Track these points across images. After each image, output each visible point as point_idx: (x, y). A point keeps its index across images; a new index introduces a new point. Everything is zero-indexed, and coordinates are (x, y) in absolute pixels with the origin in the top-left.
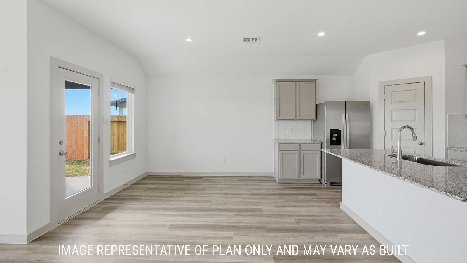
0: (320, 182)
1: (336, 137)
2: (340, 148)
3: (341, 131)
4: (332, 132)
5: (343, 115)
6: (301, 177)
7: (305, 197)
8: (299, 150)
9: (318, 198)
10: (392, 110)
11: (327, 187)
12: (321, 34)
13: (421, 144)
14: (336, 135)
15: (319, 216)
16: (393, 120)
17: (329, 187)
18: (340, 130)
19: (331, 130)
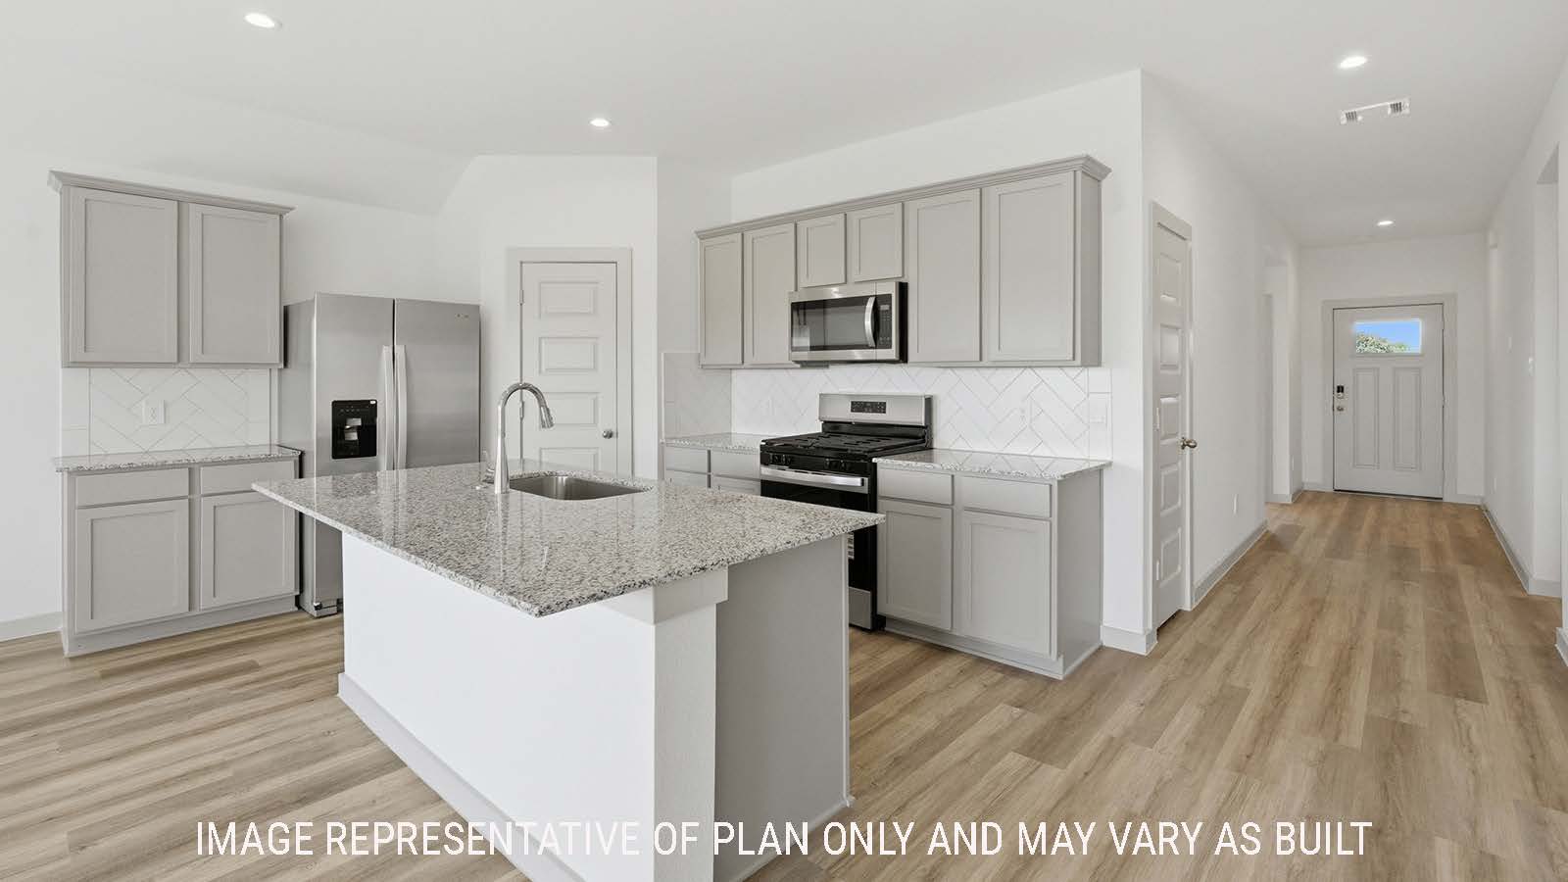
0: (296, 609)
1: (359, 429)
2: (375, 468)
3: (376, 404)
4: (342, 410)
5: (387, 351)
6: (205, 602)
7: (193, 691)
8: (191, 491)
9: (257, 681)
10: (540, 339)
11: (321, 620)
13: (609, 435)
14: (358, 422)
15: (223, 765)
16: (543, 369)
17: (332, 617)
18: (373, 402)
19: (335, 404)
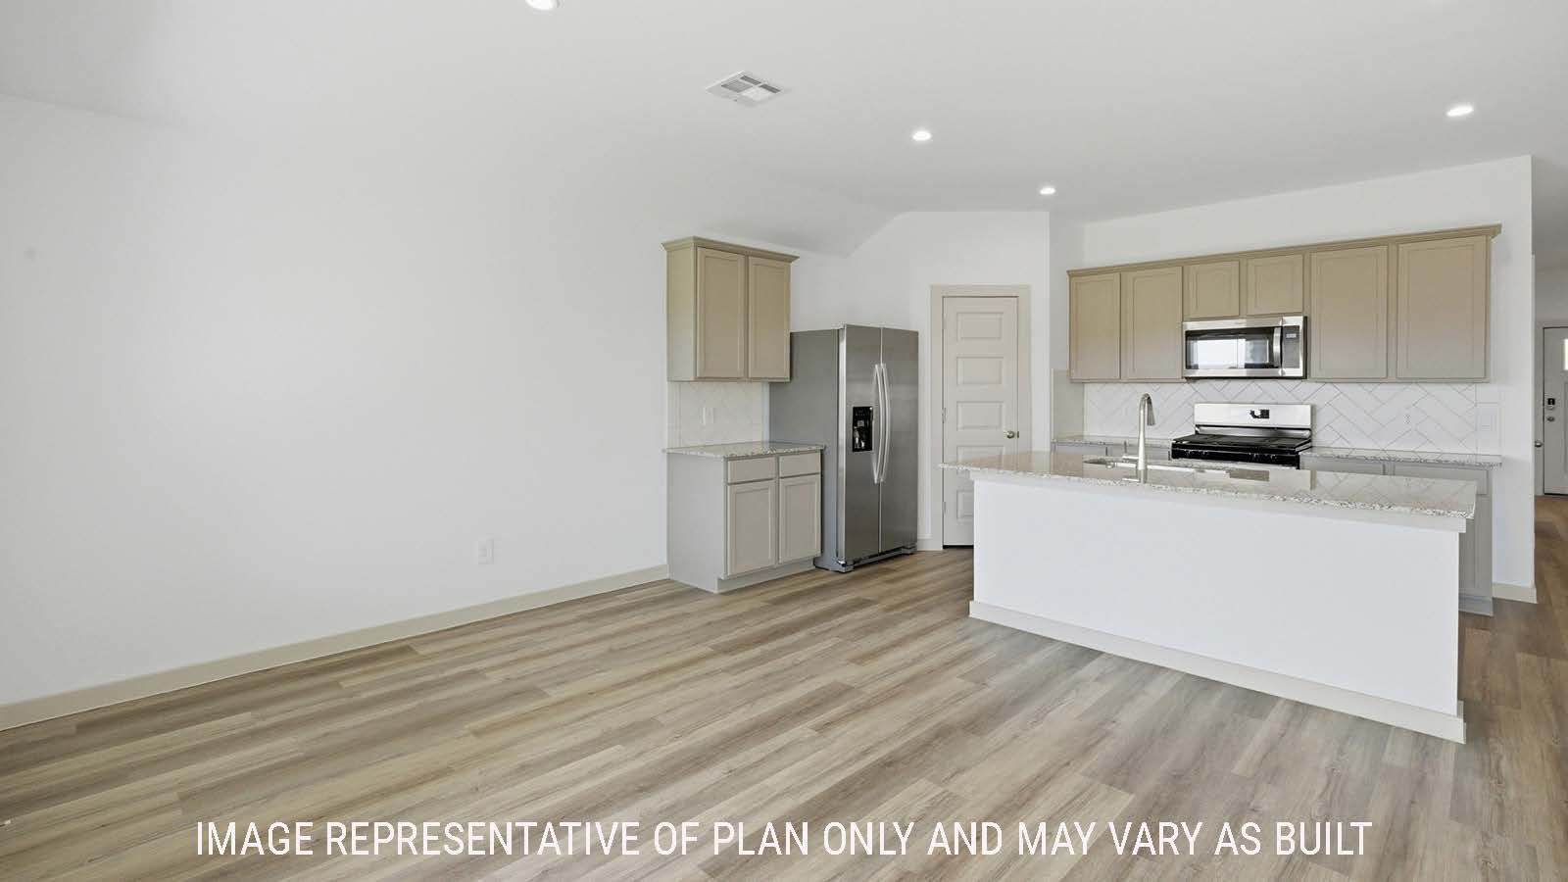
0: (814, 567)
3: (872, 411)
4: (855, 414)
5: (878, 368)
10: (957, 358)
12: (922, 136)
13: (1012, 436)
14: (864, 422)
16: (960, 382)
17: (853, 573)
18: (871, 408)
19: (854, 410)
